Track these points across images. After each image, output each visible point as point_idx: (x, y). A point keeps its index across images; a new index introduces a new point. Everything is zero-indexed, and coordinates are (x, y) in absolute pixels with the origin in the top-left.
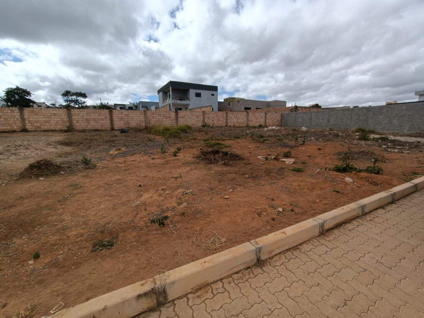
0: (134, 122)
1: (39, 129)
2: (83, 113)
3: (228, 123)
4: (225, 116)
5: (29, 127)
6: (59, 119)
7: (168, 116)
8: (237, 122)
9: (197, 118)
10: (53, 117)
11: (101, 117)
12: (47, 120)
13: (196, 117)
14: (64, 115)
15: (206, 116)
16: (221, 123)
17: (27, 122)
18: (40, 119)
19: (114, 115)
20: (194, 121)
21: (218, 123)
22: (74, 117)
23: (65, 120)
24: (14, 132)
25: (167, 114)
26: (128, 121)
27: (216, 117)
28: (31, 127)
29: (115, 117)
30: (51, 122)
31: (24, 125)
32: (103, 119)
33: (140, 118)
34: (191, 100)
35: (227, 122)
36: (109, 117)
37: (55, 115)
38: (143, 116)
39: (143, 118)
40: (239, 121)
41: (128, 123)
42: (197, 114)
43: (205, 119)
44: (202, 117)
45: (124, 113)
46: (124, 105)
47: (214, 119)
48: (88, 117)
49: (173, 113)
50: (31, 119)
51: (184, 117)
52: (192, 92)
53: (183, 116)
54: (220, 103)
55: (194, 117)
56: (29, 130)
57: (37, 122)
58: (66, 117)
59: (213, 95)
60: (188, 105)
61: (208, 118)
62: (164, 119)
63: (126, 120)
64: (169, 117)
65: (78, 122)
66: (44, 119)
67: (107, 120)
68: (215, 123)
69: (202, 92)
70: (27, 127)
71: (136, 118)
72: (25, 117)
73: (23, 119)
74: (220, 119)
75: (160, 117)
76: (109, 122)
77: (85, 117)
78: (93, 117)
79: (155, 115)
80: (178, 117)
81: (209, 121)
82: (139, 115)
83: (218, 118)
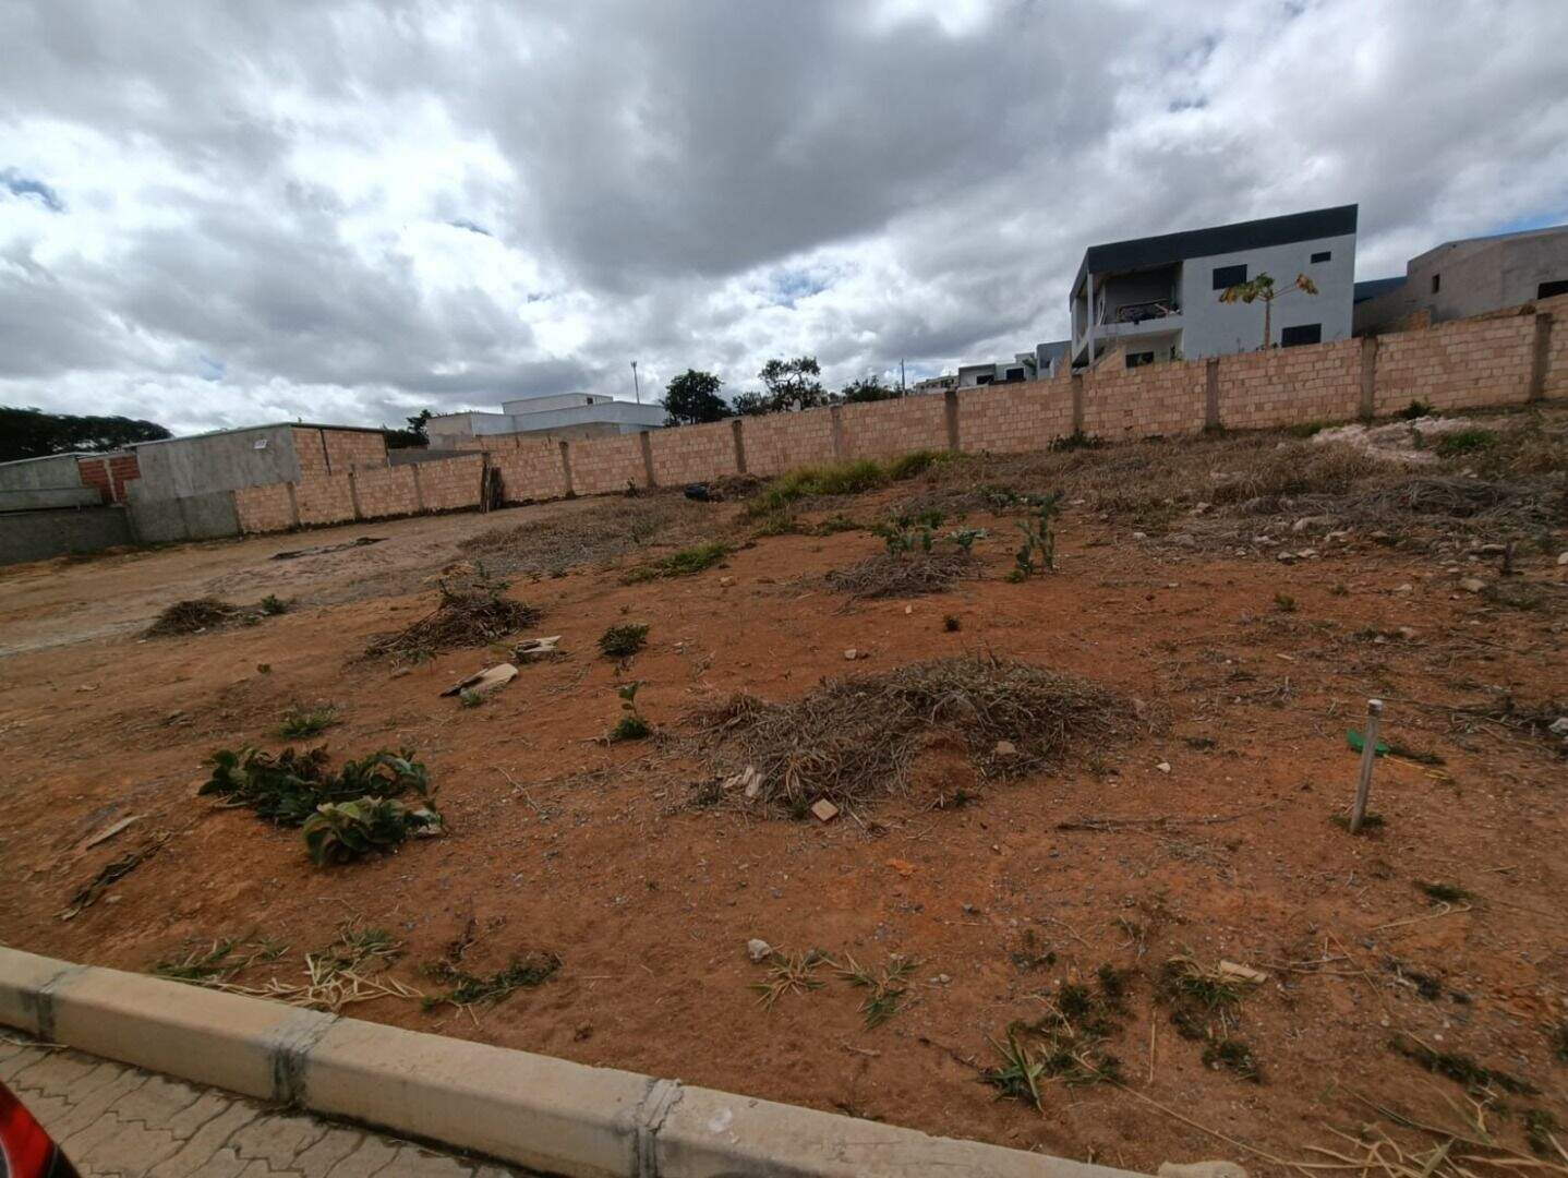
0: (802, 450)
1: (593, 492)
2: (671, 438)
3: (1223, 412)
4: (1204, 380)
5: (577, 488)
6: (627, 462)
7: (918, 415)
8: (1288, 405)
9: (1045, 407)
10: (617, 456)
11: (714, 446)
12: (606, 466)
13: (1038, 407)
14: (635, 449)
15: (1091, 393)
16: (1176, 417)
17: (573, 475)
18: (595, 466)
19: (744, 435)
20: (1030, 424)
21: (1160, 418)
22: (654, 453)
23: (637, 462)
24: (556, 499)
25: (914, 408)
26: (784, 450)
27: (1145, 395)
28: (580, 487)
29: (747, 442)
30: (614, 471)
31: (570, 484)
32: (718, 452)
33: (820, 433)
35: (1212, 409)
36: (732, 443)
37: (618, 451)
38: (830, 425)
39: (828, 432)
40: (1303, 394)
41: (786, 457)
42: (1045, 391)
43: (1086, 410)
44: (1070, 403)
45: (773, 425)
46: (992, 367)
47: (1133, 405)
48: (684, 450)
49: (935, 404)
50: (579, 468)
51: (980, 414)
52: (1197, 272)
53: (978, 407)
55: (1029, 408)
56: (577, 493)
57: (590, 473)
58: (640, 455)
59: (1319, 258)
60: (1171, 338)
61: (1103, 401)
62: (904, 430)
63: (779, 446)
64: (920, 421)
65: (663, 465)
66: (600, 465)
67: (729, 451)
68: (1142, 421)
70: (574, 488)
71: (807, 435)
72: (571, 463)
73: (568, 469)
74: (1168, 401)
75: (886, 425)
76: (734, 457)
77: (678, 450)
78: (696, 449)
79: (868, 420)
80: (959, 415)
81: (1104, 416)
82: (817, 427)
83: (1160, 394)
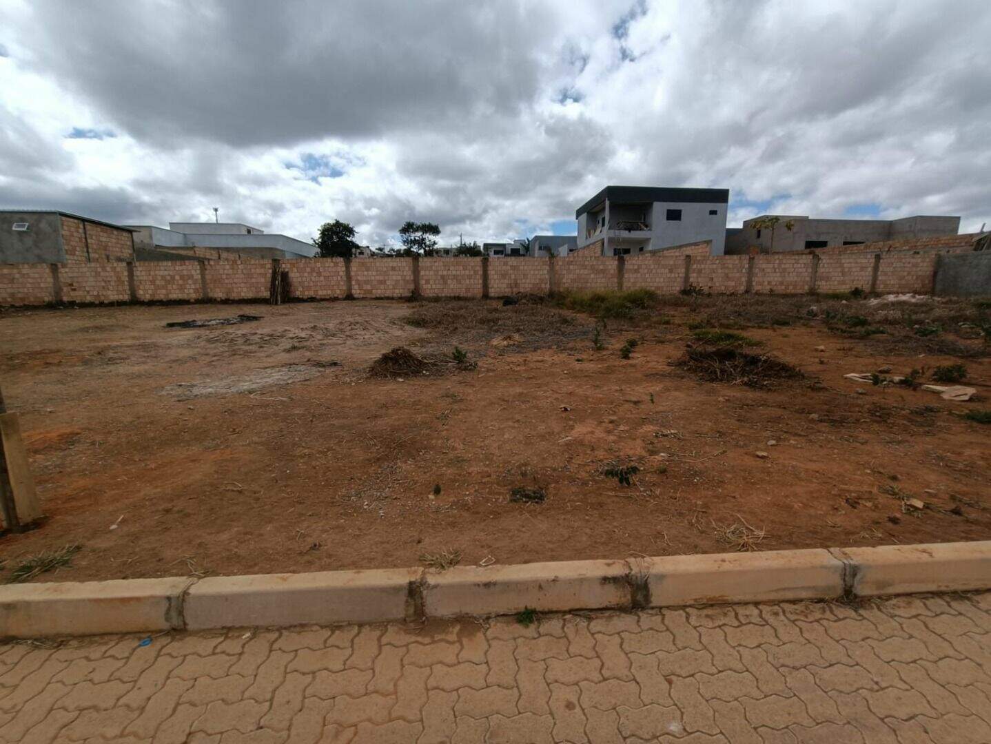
0: (528, 281)
1: (369, 296)
2: (436, 264)
3: (754, 283)
4: (747, 266)
5: (356, 292)
6: (399, 278)
7: (601, 267)
8: (781, 283)
9: (671, 271)
10: (391, 273)
11: (467, 272)
12: (381, 278)
13: (667, 271)
14: (407, 268)
15: (695, 266)
16: (733, 284)
17: (353, 283)
18: (373, 278)
19: (490, 268)
20: (662, 280)
21: (726, 284)
22: (422, 273)
23: (408, 278)
24: (335, 299)
25: (600, 263)
26: (516, 280)
27: (720, 271)
28: (358, 292)
29: (491, 272)
30: (388, 283)
31: (350, 288)
32: (470, 277)
33: (541, 272)
34: (654, 227)
35: (749, 282)
36: (481, 272)
37: (393, 269)
38: (547, 268)
39: (546, 272)
40: (788, 279)
41: (516, 285)
42: (672, 262)
43: (691, 275)
44: (683, 270)
45: (510, 263)
46: (503, 246)
47: (714, 275)
48: (445, 273)
49: (610, 262)
50: (359, 278)
51: (637, 271)
52: (659, 209)
53: (636, 267)
54: (731, 233)
55: (663, 271)
56: (356, 296)
57: (367, 282)
58: (410, 273)
59: (713, 213)
60: (647, 240)
61: (700, 271)
62: (592, 276)
63: (513, 277)
64: (603, 271)
65: (427, 282)
66: (378, 278)
67: (478, 277)
68: (717, 284)
69: (685, 207)
70: (353, 292)
71: (532, 272)
72: (352, 274)
73: (349, 278)
74: (730, 275)
76: (481, 281)
77: (440, 273)
78: (454, 273)
79: (571, 267)
80: (625, 271)
81: (700, 280)
82: (539, 268)
83: (726, 271)
